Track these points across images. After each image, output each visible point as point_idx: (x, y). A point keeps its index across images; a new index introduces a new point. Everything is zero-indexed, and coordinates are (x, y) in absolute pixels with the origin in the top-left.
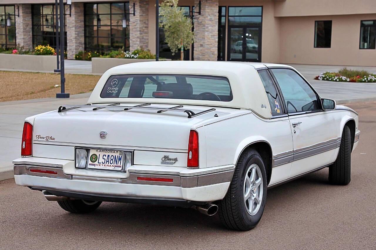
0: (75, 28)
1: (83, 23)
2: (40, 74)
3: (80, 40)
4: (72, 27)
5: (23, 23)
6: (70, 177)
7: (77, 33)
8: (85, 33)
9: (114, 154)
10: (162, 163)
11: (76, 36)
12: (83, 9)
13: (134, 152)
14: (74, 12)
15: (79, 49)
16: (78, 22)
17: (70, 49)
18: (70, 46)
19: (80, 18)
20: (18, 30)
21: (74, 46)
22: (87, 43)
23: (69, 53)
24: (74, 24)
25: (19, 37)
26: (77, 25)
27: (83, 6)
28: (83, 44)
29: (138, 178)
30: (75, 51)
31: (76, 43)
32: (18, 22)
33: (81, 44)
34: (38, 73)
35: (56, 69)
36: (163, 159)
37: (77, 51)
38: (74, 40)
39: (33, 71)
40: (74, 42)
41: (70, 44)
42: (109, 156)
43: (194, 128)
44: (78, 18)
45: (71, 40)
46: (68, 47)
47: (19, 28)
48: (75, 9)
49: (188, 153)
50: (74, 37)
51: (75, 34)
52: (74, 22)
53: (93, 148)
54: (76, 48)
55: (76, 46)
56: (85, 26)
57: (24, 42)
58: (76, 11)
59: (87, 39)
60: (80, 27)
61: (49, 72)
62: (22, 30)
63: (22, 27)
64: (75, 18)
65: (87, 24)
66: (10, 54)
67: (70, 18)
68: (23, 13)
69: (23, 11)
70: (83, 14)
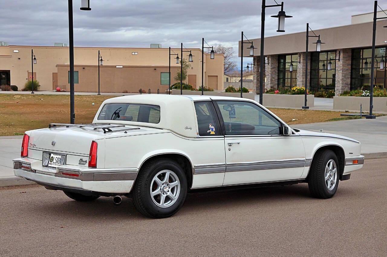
0: (342, 71)
1: (350, 67)
2: (290, 110)
3: (347, 81)
4: (340, 70)
5: (303, 68)
6: (35, 171)
7: (344, 75)
8: (351, 75)
9: (58, 157)
10: (79, 164)
11: (343, 78)
12: (350, 54)
13: (66, 155)
14: (342, 57)
15: (345, 89)
16: (345, 65)
17: (338, 89)
18: (337, 86)
19: (347, 62)
20: (299, 74)
21: (341, 87)
22: (353, 84)
23: (337, 93)
24: (341, 68)
25: (299, 80)
26: (344, 68)
27: (351, 52)
28: (349, 84)
29: (63, 174)
30: (341, 90)
31: (342, 84)
32: (299, 68)
33: (347, 85)
34: (289, 109)
35: (304, 106)
36: (80, 161)
37: (343, 91)
38: (341, 81)
39: (285, 108)
40: (341, 83)
41: (338, 85)
42: (58, 158)
43: (94, 140)
44: (345, 62)
45: (339, 81)
46: (336, 87)
47: (299, 73)
48: (343, 54)
49: (89, 157)
50: (341, 79)
51: (342, 76)
52: (341, 66)
53: (52, 153)
54: (342, 88)
55: (342, 87)
56: (352, 69)
57: (302, 84)
58: (344, 56)
59: (353, 81)
60: (347, 70)
61: (297, 108)
62: (302, 74)
63: (302, 72)
64: (343, 62)
65: (354, 67)
66: (273, 94)
67: (339, 63)
68: (303, 59)
69: (304, 58)
70: (350, 58)
